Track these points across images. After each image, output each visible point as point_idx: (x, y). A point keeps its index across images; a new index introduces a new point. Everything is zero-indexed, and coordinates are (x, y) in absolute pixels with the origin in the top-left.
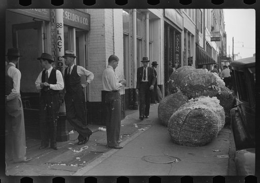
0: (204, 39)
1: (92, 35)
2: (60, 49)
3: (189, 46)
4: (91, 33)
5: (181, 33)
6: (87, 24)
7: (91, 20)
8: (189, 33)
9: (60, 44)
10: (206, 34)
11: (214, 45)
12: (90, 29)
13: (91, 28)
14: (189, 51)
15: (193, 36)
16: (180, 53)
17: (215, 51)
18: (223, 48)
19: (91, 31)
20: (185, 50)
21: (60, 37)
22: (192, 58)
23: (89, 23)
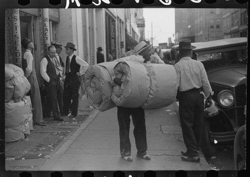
0: (130, 25)
1: (61, 26)
2: (47, 38)
3: (120, 33)
4: (60, 24)
5: (115, 21)
6: (58, 17)
7: (60, 13)
8: (120, 20)
9: (47, 34)
10: (132, 21)
11: (137, 30)
12: (59, 21)
13: (61, 20)
14: (121, 36)
15: (123, 23)
16: (114, 38)
17: (137, 36)
18: (142, 33)
19: (60, 22)
20: (118, 35)
21: (46, 28)
22: (123, 42)
23: (59, 16)
